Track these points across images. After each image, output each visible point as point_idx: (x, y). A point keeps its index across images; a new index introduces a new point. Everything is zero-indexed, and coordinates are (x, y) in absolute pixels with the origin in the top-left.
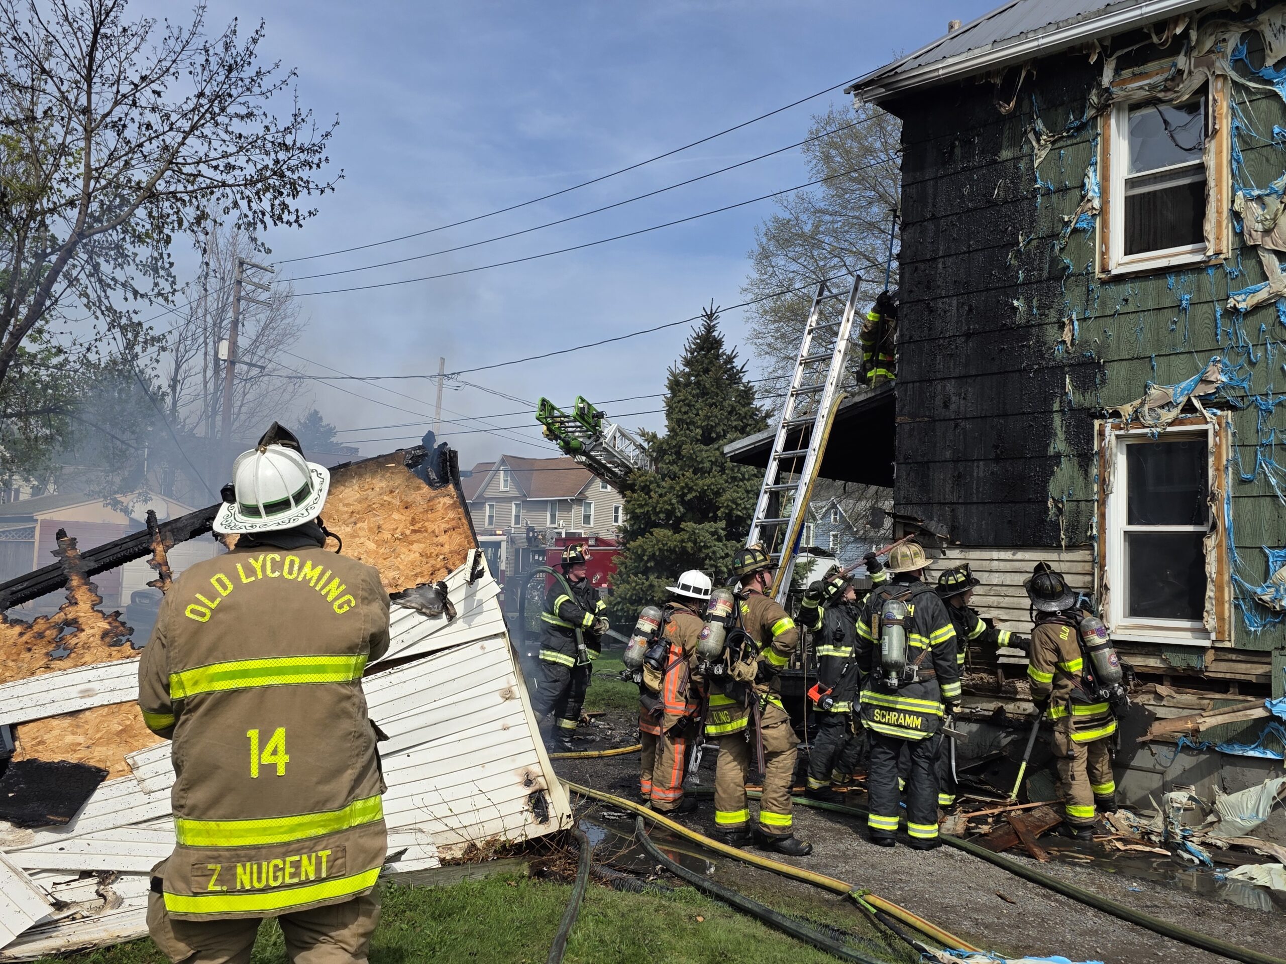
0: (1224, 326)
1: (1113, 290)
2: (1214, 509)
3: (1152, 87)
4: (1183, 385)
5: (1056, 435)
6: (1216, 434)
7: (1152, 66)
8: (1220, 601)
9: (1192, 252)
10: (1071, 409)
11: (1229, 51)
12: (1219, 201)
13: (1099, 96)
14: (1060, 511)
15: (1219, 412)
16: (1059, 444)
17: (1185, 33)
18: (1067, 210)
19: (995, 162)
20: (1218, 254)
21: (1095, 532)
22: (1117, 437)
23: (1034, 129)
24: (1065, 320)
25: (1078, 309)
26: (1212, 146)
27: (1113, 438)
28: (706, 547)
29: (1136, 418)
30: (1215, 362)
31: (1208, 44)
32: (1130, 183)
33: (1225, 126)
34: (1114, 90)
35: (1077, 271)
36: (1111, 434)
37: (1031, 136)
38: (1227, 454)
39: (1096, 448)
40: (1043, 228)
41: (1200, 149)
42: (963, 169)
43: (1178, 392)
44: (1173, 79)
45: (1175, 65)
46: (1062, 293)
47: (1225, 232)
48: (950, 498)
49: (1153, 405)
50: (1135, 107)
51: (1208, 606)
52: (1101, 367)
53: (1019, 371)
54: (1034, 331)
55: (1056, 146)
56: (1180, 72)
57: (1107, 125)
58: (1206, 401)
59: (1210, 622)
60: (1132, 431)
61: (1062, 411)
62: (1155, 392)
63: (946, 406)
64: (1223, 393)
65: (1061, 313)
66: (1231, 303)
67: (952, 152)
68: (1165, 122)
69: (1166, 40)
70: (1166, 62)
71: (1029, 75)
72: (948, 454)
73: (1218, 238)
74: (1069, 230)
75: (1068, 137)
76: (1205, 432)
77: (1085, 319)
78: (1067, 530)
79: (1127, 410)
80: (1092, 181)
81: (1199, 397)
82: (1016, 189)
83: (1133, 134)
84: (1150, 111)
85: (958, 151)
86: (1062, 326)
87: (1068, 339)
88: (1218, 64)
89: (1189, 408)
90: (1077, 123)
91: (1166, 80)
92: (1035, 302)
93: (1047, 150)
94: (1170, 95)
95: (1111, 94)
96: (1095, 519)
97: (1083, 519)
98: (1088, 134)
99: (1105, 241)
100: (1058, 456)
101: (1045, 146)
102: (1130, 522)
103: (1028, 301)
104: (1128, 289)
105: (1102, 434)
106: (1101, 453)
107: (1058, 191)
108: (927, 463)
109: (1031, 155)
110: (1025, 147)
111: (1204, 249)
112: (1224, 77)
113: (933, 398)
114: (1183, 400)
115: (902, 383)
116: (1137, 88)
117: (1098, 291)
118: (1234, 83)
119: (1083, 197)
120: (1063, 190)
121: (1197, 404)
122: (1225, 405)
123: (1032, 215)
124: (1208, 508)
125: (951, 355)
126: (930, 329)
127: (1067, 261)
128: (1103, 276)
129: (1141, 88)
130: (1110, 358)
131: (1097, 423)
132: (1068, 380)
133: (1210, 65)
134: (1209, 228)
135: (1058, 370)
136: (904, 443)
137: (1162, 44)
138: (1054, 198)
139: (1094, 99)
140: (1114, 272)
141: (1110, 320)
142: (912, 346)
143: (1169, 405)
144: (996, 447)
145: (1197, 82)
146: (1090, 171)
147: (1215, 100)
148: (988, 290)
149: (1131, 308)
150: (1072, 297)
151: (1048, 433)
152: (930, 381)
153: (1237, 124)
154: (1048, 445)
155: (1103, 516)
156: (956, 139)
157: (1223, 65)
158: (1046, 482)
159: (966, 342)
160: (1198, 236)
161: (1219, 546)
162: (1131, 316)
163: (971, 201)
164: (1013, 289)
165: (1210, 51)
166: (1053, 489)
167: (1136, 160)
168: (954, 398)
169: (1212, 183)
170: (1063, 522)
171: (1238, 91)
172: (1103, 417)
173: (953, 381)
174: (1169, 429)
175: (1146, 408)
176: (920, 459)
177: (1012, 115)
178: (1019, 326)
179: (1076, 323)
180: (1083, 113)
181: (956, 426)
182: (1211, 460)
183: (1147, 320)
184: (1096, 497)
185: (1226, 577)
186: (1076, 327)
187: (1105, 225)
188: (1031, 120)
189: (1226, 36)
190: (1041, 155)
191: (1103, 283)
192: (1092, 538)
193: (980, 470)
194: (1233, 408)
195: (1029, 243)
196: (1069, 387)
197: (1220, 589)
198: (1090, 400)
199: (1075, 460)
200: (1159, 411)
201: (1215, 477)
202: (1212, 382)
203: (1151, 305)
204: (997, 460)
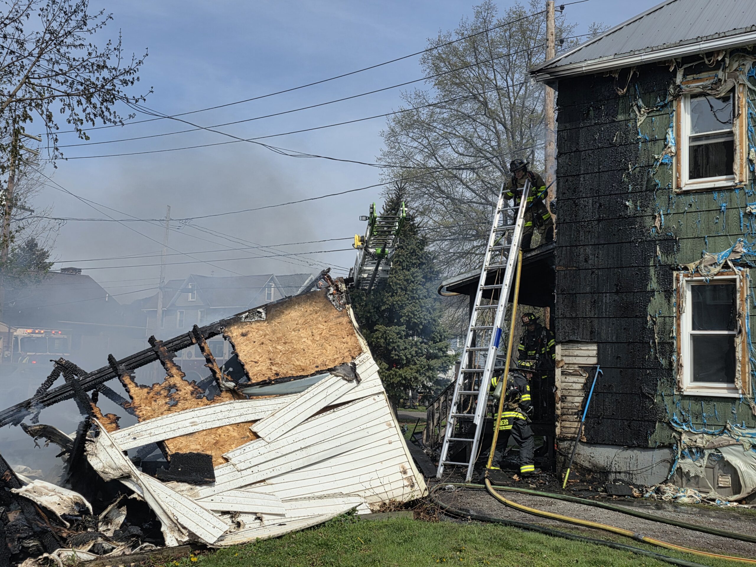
0: (744, 221)
1: (683, 198)
2: (740, 322)
3: (704, 87)
4: (723, 253)
5: (651, 279)
6: (741, 281)
7: (704, 75)
8: (743, 372)
9: (726, 180)
10: (660, 265)
11: (746, 71)
12: (742, 153)
13: (675, 89)
14: (654, 322)
15: (742, 269)
16: (653, 285)
17: (723, 60)
18: (656, 152)
19: (614, 121)
20: (741, 182)
21: (674, 334)
22: (687, 281)
23: (637, 105)
24: (656, 214)
25: (664, 208)
26: (737, 122)
27: (684, 282)
28: (393, 342)
29: (697, 271)
30: (740, 241)
31: (735, 66)
32: (693, 139)
33: (744, 112)
34: (683, 86)
35: (663, 187)
36: (683, 280)
37: (635, 108)
38: (747, 292)
39: (674, 287)
40: (643, 161)
41: (730, 122)
42: (595, 124)
43: (721, 257)
44: (716, 84)
45: (717, 76)
46: (654, 199)
47: (744, 170)
48: (589, 315)
49: (706, 264)
50: (694, 96)
51: (737, 375)
52: (677, 242)
53: (630, 242)
54: (638, 220)
55: (650, 115)
56: (720, 80)
57: (678, 106)
58: (735, 262)
59: (739, 384)
60: (695, 278)
61: (655, 266)
62: (707, 256)
63: (586, 261)
64: (744, 259)
65: (654, 210)
66: (748, 209)
67: (588, 114)
68: (711, 107)
69: (713, 63)
70: (712, 73)
71: (635, 74)
72: (588, 289)
73: (741, 173)
74: (658, 164)
75: (657, 111)
76: (734, 280)
77: (667, 214)
78: (658, 333)
79: (692, 266)
80: (671, 136)
81: (732, 261)
82: (627, 138)
83: (693, 111)
84: (703, 99)
85: (592, 113)
86: (654, 218)
87: (657, 224)
88: (740, 77)
89: (726, 266)
90: (662, 104)
91: (712, 84)
92: (638, 203)
93: (645, 117)
94: (714, 92)
95: (681, 89)
96: (675, 327)
97: (668, 328)
98: (667, 110)
99: (678, 171)
100: (653, 291)
101: (643, 115)
102: (694, 329)
103: (635, 202)
104: (691, 198)
105: (678, 279)
106: (678, 290)
107: (651, 141)
108: (575, 294)
109: (635, 119)
110: (632, 114)
111: (734, 179)
112: (744, 85)
113: (578, 256)
114: (723, 261)
115: (560, 247)
116: (695, 86)
117: (675, 199)
118: (749, 88)
119: (666, 146)
120: (654, 141)
121: (730, 264)
122: (745, 265)
123: (636, 154)
124: (736, 321)
125: (589, 231)
126: (576, 216)
127: (657, 181)
128: (677, 190)
129: (698, 87)
130: (682, 237)
131: (675, 273)
132: (658, 249)
133: (736, 78)
134: (736, 167)
135: (653, 243)
136: (561, 282)
137: (710, 65)
138: (649, 144)
139: (672, 91)
140: (684, 189)
141: (682, 215)
142: (565, 225)
143: (715, 264)
144: (617, 286)
145: (729, 86)
146: (670, 130)
147: (739, 97)
148: (610, 195)
149: (693, 209)
150: (660, 202)
151: (646, 278)
152: (576, 246)
153: (750, 111)
154: (647, 285)
155: (679, 325)
156: (591, 106)
157: (743, 78)
158: (646, 306)
159: (598, 224)
160: (729, 171)
161: (743, 342)
162: (694, 214)
163: (599, 143)
164: (626, 195)
165: (736, 70)
166: (650, 310)
167: (695, 126)
168: (591, 257)
169: (737, 143)
170: (656, 329)
171: (751, 94)
172: (678, 270)
173: (590, 247)
174: (715, 278)
175: (702, 266)
176: (571, 292)
177: (624, 96)
178: (629, 217)
179: (663, 216)
180: (665, 98)
181: (593, 272)
182: (738, 295)
183: (703, 216)
184: (675, 315)
185: (747, 359)
186: (663, 219)
187: (678, 161)
188: (635, 99)
189: (745, 63)
190: (641, 120)
191: (678, 194)
192: (673, 338)
193: (607, 299)
194: (750, 267)
195: (634, 169)
196: (659, 253)
197: (743, 366)
198: (670, 260)
199: (663, 294)
200: (710, 267)
201: (740, 304)
202: (738, 252)
203: (704, 208)
204: (617, 293)
